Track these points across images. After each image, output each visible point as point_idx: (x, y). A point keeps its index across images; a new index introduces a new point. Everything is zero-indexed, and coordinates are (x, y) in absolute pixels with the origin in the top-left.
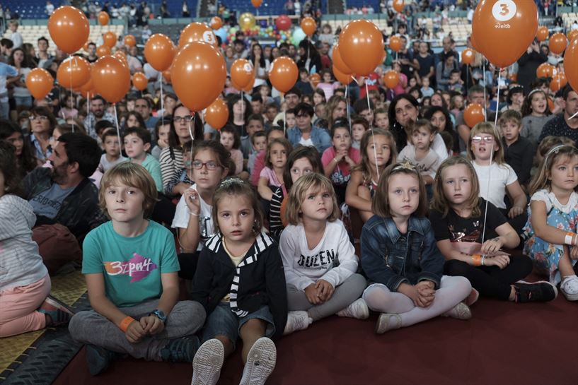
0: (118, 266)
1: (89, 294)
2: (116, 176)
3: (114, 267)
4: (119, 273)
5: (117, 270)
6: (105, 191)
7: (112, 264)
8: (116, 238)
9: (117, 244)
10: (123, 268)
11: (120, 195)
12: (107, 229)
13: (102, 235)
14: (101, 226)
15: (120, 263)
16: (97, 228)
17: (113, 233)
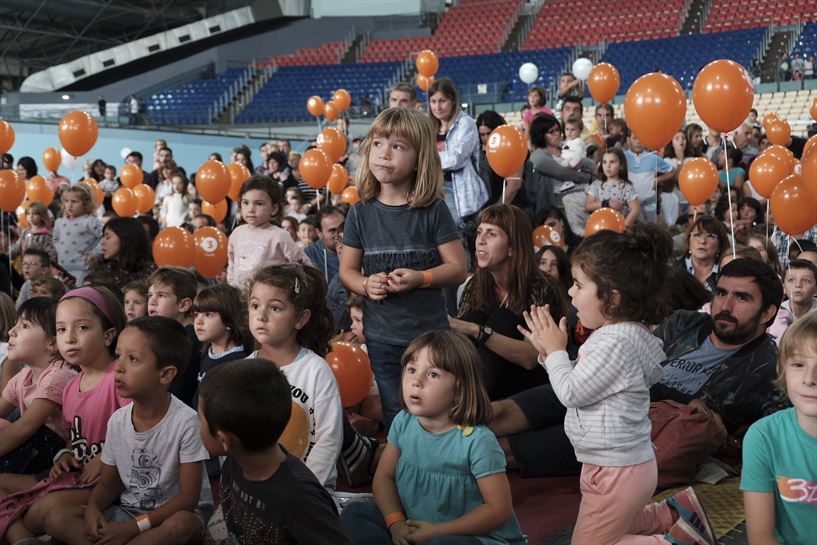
0: (801, 487)
1: (748, 525)
2: (806, 338)
3: (792, 488)
4: (801, 499)
5: (799, 493)
6: (786, 362)
7: (790, 481)
8: (800, 438)
9: (803, 449)
10: (810, 491)
11: (810, 373)
12: (788, 421)
13: (778, 431)
14: (776, 414)
15: (805, 482)
16: (771, 416)
17: (798, 430)
